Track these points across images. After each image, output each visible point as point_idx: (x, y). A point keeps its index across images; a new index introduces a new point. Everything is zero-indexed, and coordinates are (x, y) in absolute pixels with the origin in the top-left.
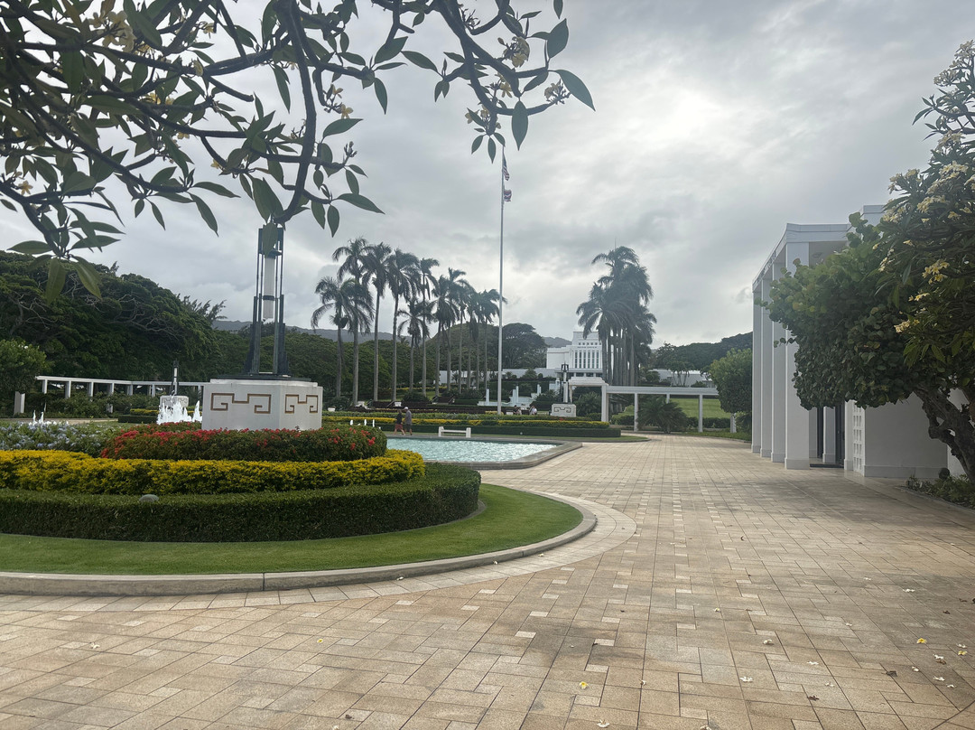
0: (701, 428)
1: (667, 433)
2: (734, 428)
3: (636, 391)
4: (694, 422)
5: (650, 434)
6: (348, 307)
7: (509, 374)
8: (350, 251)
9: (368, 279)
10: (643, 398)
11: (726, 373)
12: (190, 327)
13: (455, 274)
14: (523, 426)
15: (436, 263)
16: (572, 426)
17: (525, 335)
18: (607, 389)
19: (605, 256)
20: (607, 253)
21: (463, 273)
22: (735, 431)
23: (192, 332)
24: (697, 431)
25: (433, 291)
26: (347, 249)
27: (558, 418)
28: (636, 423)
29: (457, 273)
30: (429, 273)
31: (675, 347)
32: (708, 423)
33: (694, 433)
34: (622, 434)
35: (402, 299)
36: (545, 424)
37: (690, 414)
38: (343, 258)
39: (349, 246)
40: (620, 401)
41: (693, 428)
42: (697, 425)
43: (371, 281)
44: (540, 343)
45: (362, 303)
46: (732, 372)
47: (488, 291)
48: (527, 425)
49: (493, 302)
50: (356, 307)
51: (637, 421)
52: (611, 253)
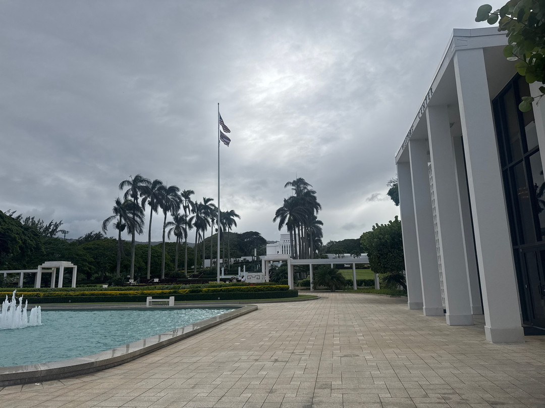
0: (355, 287)
1: (332, 291)
2: (378, 286)
3: (310, 262)
4: (350, 283)
5: (321, 292)
6: (126, 218)
7: (245, 259)
8: (131, 183)
9: (145, 201)
10: (316, 267)
11: (376, 240)
12: (8, 232)
13: (206, 201)
14: (221, 292)
15: (192, 192)
16: (259, 290)
17: (255, 238)
18: (291, 262)
19: (290, 183)
20: (292, 182)
21: (213, 200)
22: (379, 288)
23: (10, 236)
24: (353, 289)
25: (192, 210)
26: (129, 182)
27: (249, 284)
28: (312, 286)
29: (209, 200)
30: (189, 198)
31: (336, 242)
32: (360, 283)
33: (351, 291)
34: (299, 294)
35: (169, 214)
36: (239, 290)
37: (347, 278)
38: (127, 187)
39: (131, 180)
40: (301, 271)
41: (350, 287)
42: (352, 284)
43: (147, 203)
44: (263, 242)
45: (138, 216)
46: (380, 239)
47: (229, 211)
48: (224, 291)
49: (232, 217)
50: (134, 218)
51: (313, 283)
52: (294, 181)
